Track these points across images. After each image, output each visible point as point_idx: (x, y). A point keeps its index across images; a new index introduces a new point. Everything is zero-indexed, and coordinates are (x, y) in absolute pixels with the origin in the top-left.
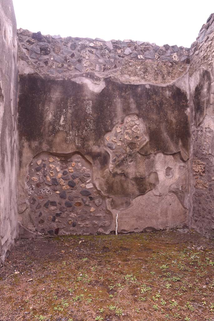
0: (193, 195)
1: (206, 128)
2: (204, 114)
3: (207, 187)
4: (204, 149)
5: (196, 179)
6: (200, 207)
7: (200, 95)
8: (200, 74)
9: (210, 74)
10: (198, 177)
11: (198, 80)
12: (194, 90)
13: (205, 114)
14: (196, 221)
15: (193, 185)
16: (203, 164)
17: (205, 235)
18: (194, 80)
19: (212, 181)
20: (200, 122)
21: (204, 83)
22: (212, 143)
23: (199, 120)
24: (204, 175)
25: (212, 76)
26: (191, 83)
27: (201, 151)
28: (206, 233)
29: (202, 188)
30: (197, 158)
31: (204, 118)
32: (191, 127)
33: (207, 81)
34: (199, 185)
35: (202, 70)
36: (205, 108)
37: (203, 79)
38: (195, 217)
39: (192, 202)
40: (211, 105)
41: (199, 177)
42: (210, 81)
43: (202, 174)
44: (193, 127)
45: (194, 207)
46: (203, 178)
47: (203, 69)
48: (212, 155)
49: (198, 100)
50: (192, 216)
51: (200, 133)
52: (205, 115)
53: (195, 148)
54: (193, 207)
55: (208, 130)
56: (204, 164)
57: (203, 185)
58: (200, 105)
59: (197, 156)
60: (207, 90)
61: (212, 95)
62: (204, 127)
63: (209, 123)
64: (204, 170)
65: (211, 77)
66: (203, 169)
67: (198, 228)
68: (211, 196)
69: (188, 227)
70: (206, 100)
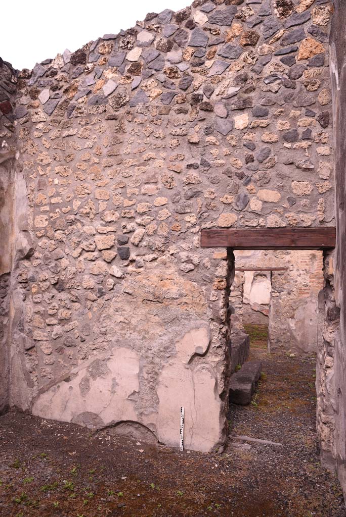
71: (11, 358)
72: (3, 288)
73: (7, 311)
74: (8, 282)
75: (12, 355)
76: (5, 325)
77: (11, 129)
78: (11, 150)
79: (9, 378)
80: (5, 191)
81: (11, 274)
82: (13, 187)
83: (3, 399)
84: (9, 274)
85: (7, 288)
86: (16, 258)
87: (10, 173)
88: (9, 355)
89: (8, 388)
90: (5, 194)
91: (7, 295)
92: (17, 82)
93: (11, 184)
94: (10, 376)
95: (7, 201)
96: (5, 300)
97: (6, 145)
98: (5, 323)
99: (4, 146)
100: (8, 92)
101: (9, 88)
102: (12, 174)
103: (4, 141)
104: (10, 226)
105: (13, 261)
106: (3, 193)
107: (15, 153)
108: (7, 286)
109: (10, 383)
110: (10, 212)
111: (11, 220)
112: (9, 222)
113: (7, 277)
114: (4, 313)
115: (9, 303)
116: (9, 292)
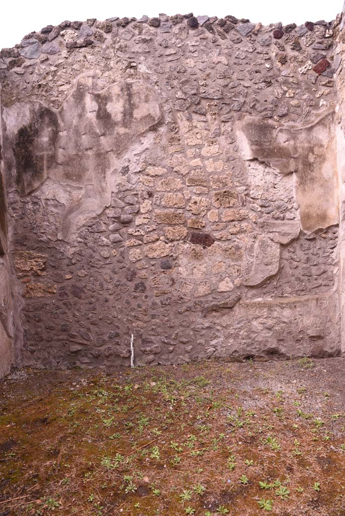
0: (22, 310)
1: (47, 199)
2: (42, 177)
3: (55, 291)
4: (43, 233)
5: (25, 283)
6: (41, 327)
7: (31, 143)
8: (34, 110)
9: (56, 117)
10: (31, 279)
11: (26, 119)
12: (16, 132)
13: (45, 177)
14: (32, 352)
15: (19, 293)
16: (41, 257)
17: (57, 366)
18: (16, 115)
19: (66, 281)
20: (34, 189)
21: (43, 129)
22: (63, 223)
23: (30, 184)
24: (44, 273)
25: (62, 122)
26: (7, 118)
27: (35, 236)
28: (58, 363)
29: (43, 295)
30: (25, 248)
31: (42, 184)
32: (7, 195)
33: (49, 125)
34: (35, 291)
35: (38, 106)
36: (45, 168)
37: (40, 120)
38: (30, 347)
39: (19, 323)
40: (58, 166)
41: (33, 278)
42: (56, 128)
43: (40, 274)
44: (11, 195)
45: (25, 331)
46: (41, 280)
47: (40, 104)
48: (65, 242)
49: (26, 151)
50: (22, 347)
51: (30, 206)
52: (46, 179)
53: (20, 232)
54: (23, 331)
55: (52, 202)
56: (44, 257)
57: (44, 290)
58: (33, 161)
59: (25, 245)
60: (50, 140)
61: (61, 150)
62: (43, 197)
63: (55, 193)
64: (43, 266)
65: (59, 122)
66: (42, 264)
67: (40, 362)
68: (64, 304)
69: (17, 367)
70: (48, 155)
71: (342, 306)
72: (331, 239)
73: (336, 261)
74: (337, 234)
75: (343, 304)
76: (335, 274)
77: (328, 85)
78: (330, 106)
79: (340, 325)
80: (325, 147)
81: (340, 225)
82: (335, 141)
83: (334, 342)
84: (337, 226)
85: (337, 239)
86: (343, 210)
87: (330, 128)
88: (340, 303)
89: (340, 333)
90: (325, 150)
91: (337, 246)
92: (333, 34)
93: (332, 139)
94: (342, 323)
95: (329, 156)
96: (335, 250)
97: (325, 103)
98: (335, 272)
99: (323, 105)
100: (323, 50)
101: (323, 46)
102: (332, 128)
103: (322, 100)
104: (335, 180)
105: (340, 212)
106: (323, 150)
107: (335, 106)
108: (337, 237)
109: (341, 330)
110: (334, 167)
111: (335, 174)
112: (333, 176)
113: (335, 229)
114: (334, 263)
115: (339, 254)
116: (338, 243)
